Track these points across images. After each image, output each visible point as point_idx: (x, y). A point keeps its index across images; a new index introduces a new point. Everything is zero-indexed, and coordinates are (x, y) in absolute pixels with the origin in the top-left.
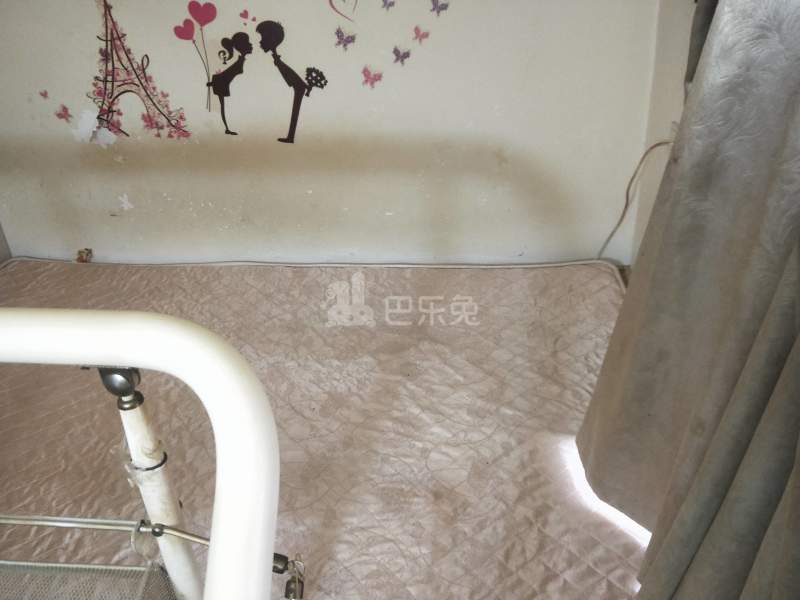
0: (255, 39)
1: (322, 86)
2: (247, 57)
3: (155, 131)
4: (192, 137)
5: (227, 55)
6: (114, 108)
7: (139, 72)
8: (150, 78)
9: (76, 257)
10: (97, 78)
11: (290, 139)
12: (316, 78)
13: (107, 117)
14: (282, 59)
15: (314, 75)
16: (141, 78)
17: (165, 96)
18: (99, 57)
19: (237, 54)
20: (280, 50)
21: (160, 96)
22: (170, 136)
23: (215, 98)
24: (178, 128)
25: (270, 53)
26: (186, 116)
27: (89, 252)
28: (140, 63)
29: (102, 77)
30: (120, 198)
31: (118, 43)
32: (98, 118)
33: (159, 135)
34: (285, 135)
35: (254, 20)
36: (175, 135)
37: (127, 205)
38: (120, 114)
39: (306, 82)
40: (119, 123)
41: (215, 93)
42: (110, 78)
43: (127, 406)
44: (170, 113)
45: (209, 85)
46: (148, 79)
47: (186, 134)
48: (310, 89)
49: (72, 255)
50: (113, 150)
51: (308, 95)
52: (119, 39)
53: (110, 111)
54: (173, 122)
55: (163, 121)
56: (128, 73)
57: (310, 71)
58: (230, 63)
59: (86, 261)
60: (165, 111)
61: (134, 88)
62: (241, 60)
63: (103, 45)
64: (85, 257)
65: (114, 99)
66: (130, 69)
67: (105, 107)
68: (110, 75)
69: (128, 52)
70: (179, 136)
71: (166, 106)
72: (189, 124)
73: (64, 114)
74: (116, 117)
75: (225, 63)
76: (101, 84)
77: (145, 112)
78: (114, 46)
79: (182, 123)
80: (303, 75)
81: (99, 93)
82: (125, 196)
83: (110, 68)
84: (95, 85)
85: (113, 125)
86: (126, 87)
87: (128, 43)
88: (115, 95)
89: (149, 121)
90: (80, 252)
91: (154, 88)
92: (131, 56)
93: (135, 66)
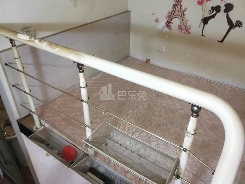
0: (223, 8)
1: (240, 27)
3: (180, 30)
4: (190, 35)
5: (211, 12)
6: (171, 21)
7: (182, 12)
8: (185, 15)
9: (145, 61)
10: (169, 12)
11: (222, 41)
12: (239, 24)
13: (168, 24)
14: (229, 16)
17: (187, 21)
18: (172, 6)
19: (215, 12)
20: (230, 13)
22: (184, 33)
24: (188, 31)
25: (226, 13)
26: (191, 28)
27: (149, 60)
28: (183, 10)
29: (171, 12)
30: (163, 48)
31: (179, 3)
32: (166, 23)
33: (181, 32)
34: (220, 40)
35: (225, 2)
36: (186, 33)
37: (164, 50)
38: (172, 23)
40: (171, 26)
41: (203, 23)
44: (187, 26)
45: (202, 20)
47: (189, 33)
48: (235, 27)
50: (166, 33)
53: (170, 22)
54: (187, 29)
55: (184, 28)
56: (179, 12)
57: (237, 21)
59: (147, 62)
60: (185, 25)
61: (179, 17)
62: (215, 14)
63: (175, 3)
65: (172, 19)
66: (180, 11)
68: (173, 12)
70: (187, 33)
71: (187, 24)
72: (192, 31)
73: (157, 21)
75: (210, 14)
76: (170, 14)
77: (180, 24)
81: (168, 17)
82: (165, 47)
83: (174, 10)
84: (168, 14)
85: (169, 26)
86: (177, 16)
87: (182, 4)
89: (180, 27)
90: (147, 60)
91: (185, 18)
92: (181, 7)
93: (182, 10)
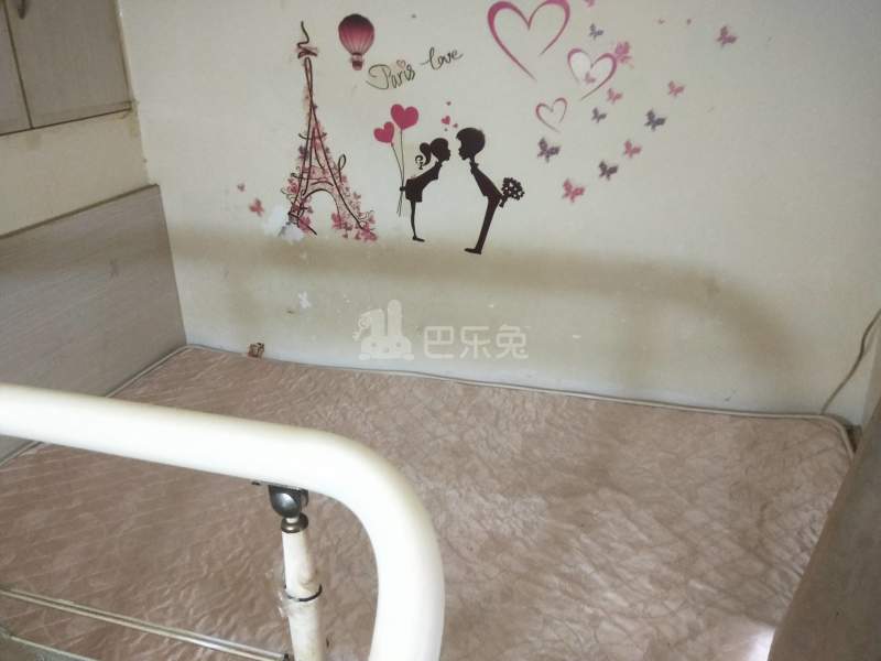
0: (454, 146)
1: (518, 198)
2: (444, 163)
3: (343, 231)
4: (378, 241)
5: (424, 160)
6: (306, 205)
7: (334, 171)
8: (345, 178)
9: (248, 351)
10: (293, 175)
11: (478, 249)
12: (513, 189)
13: (298, 214)
14: (480, 168)
15: (511, 185)
16: (336, 177)
17: (357, 197)
18: (298, 154)
19: (434, 159)
20: (478, 158)
21: (352, 197)
22: (357, 237)
23: (407, 203)
24: (367, 231)
25: (468, 160)
26: (375, 218)
27: (262, 346)
28: (337, 163)
29: (297, 173)
30: (300, 296)
31: (318, 141)
32: (289, 214)
33: (346, 236)
34: (473, 247)
35: (456, 126)
36: (363, 238)
37: (305, 304)
38: (310, 211)
39: (502, 192)
40: (308, 220)
41: (408, 198)
42: (305, 176)
43: (290, 529)
44: (360, 214)
45: (401, 189)
46: (342, 179)
47: (373, 237)
48: (505, 200)
49: (243, 349)
50: (299, 247)
51: (502, 206)
52: (320, 138)
53: (302, 208)
54: (362, 224)
55: (352, 222)
56: (324, 172)
57: (507, 181)
58: (427, 168)
59: (256, 356)
60: (355, 213)
61: (328, 187)
62: (438, 166)
63: (303, 143)
64: (256, 351)
65: (307, 196)
66: (326, 167)
67: (297, 204)
68: (306, 173)
69: (326, 151)
70: (366, 239)
71: (358, 208)
72: (379, 227)
73: (257, 208)
74: (306, 214)
75: (421, 168)
76: (296, 181)
77: (336, 212)
78: (314, 145)
79: (371, 226)
80: (499, 185)
81: (293, 190)
82: (305, 294)
83: (307, 165)
84: (290, 181)
85: (302, 222)
86: (319, 186)
87: (328, 142)
88: (308, 192)
89: (338, 221)
90: (252, 346)
91: (347, 189)
92: (329, 155)
93: (332, 165)
